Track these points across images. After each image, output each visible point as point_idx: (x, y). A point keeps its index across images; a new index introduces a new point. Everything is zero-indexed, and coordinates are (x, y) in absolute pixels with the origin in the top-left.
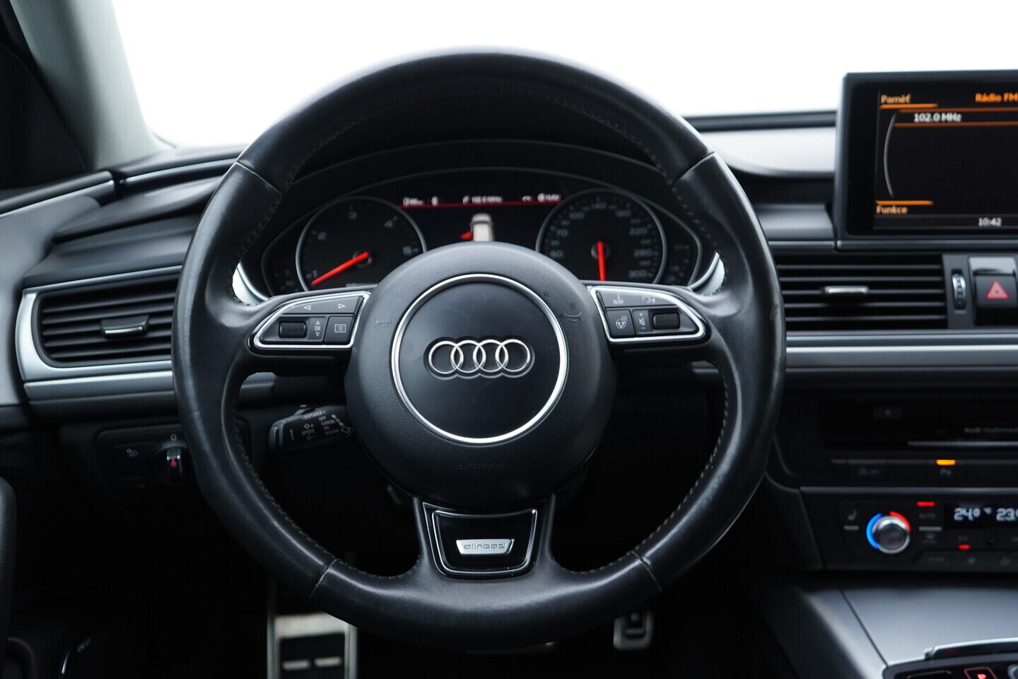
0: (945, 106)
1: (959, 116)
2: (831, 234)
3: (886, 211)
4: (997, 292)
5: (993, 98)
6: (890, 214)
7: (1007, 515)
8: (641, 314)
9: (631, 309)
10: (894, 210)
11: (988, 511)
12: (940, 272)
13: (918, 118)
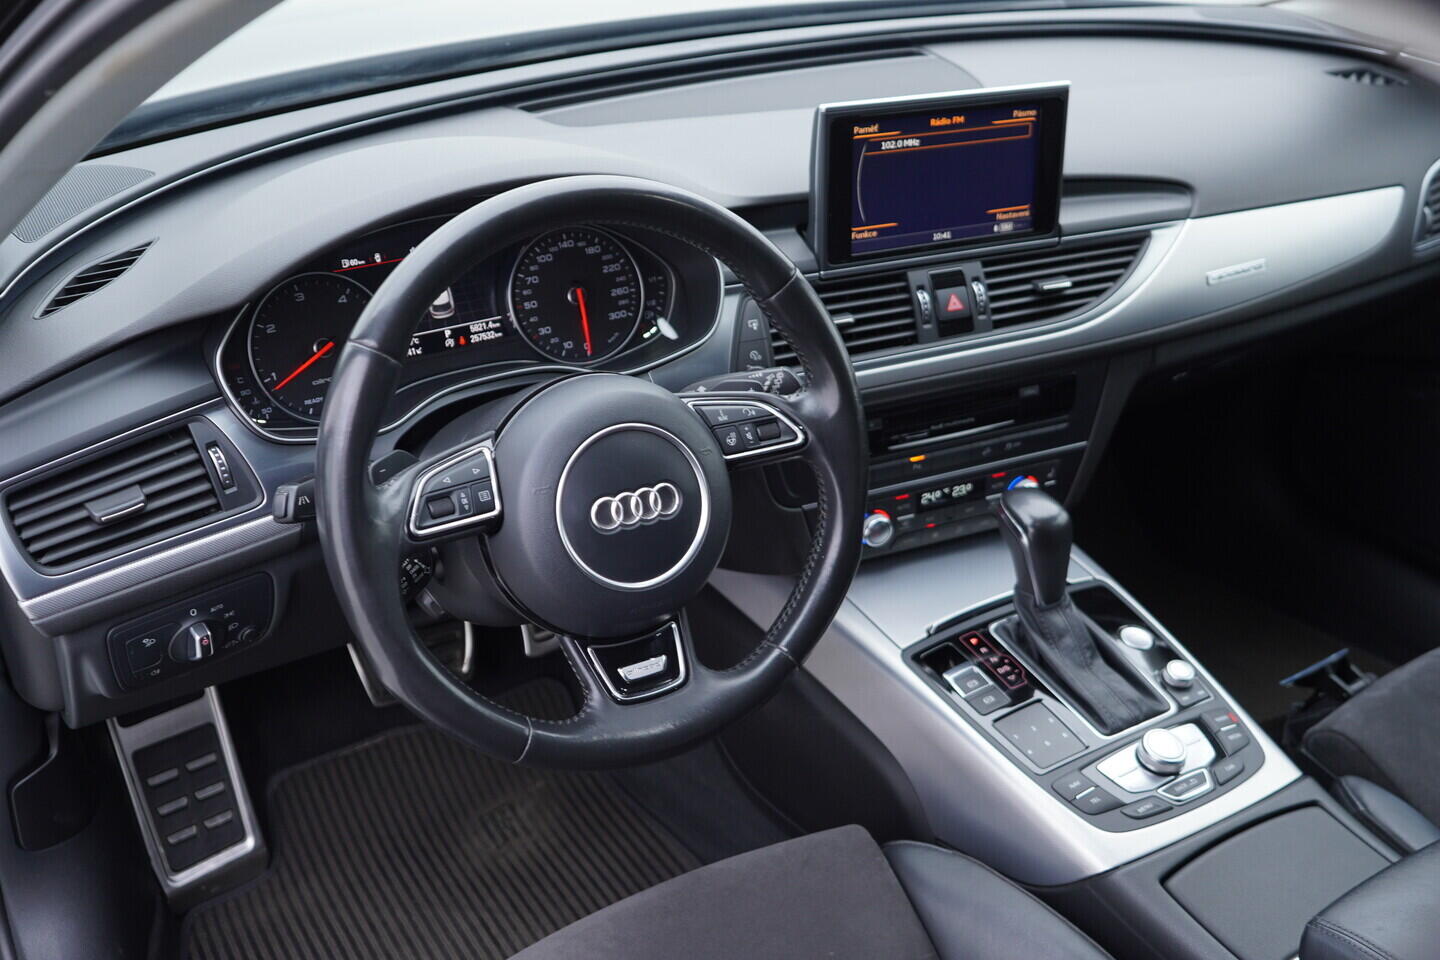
0: (907, 132)
1: (918, 141)
2: (815, 266)
3: (860, 236)
4: (955, 304)
5: (945, 121)
6: (863, 239)
7: (960, 491)
8: (746, 429)
9: (736, 424)
10: (866, 235)
11: (946, 490)
12: (906, 289)
13: (885, 146)
